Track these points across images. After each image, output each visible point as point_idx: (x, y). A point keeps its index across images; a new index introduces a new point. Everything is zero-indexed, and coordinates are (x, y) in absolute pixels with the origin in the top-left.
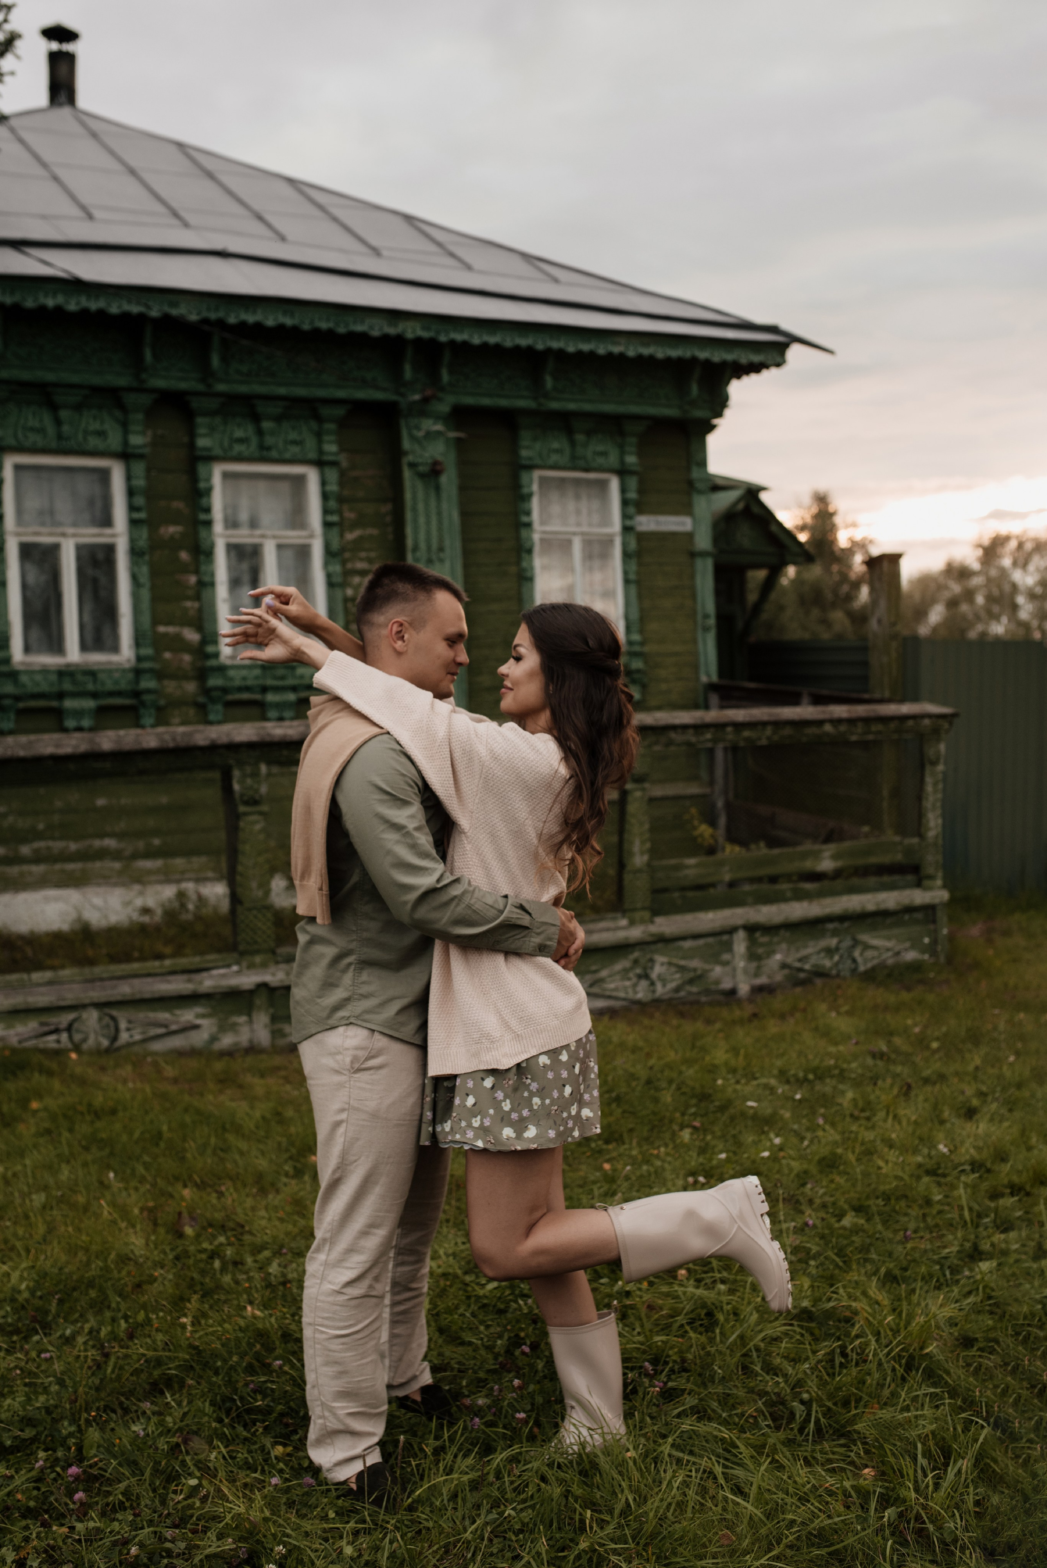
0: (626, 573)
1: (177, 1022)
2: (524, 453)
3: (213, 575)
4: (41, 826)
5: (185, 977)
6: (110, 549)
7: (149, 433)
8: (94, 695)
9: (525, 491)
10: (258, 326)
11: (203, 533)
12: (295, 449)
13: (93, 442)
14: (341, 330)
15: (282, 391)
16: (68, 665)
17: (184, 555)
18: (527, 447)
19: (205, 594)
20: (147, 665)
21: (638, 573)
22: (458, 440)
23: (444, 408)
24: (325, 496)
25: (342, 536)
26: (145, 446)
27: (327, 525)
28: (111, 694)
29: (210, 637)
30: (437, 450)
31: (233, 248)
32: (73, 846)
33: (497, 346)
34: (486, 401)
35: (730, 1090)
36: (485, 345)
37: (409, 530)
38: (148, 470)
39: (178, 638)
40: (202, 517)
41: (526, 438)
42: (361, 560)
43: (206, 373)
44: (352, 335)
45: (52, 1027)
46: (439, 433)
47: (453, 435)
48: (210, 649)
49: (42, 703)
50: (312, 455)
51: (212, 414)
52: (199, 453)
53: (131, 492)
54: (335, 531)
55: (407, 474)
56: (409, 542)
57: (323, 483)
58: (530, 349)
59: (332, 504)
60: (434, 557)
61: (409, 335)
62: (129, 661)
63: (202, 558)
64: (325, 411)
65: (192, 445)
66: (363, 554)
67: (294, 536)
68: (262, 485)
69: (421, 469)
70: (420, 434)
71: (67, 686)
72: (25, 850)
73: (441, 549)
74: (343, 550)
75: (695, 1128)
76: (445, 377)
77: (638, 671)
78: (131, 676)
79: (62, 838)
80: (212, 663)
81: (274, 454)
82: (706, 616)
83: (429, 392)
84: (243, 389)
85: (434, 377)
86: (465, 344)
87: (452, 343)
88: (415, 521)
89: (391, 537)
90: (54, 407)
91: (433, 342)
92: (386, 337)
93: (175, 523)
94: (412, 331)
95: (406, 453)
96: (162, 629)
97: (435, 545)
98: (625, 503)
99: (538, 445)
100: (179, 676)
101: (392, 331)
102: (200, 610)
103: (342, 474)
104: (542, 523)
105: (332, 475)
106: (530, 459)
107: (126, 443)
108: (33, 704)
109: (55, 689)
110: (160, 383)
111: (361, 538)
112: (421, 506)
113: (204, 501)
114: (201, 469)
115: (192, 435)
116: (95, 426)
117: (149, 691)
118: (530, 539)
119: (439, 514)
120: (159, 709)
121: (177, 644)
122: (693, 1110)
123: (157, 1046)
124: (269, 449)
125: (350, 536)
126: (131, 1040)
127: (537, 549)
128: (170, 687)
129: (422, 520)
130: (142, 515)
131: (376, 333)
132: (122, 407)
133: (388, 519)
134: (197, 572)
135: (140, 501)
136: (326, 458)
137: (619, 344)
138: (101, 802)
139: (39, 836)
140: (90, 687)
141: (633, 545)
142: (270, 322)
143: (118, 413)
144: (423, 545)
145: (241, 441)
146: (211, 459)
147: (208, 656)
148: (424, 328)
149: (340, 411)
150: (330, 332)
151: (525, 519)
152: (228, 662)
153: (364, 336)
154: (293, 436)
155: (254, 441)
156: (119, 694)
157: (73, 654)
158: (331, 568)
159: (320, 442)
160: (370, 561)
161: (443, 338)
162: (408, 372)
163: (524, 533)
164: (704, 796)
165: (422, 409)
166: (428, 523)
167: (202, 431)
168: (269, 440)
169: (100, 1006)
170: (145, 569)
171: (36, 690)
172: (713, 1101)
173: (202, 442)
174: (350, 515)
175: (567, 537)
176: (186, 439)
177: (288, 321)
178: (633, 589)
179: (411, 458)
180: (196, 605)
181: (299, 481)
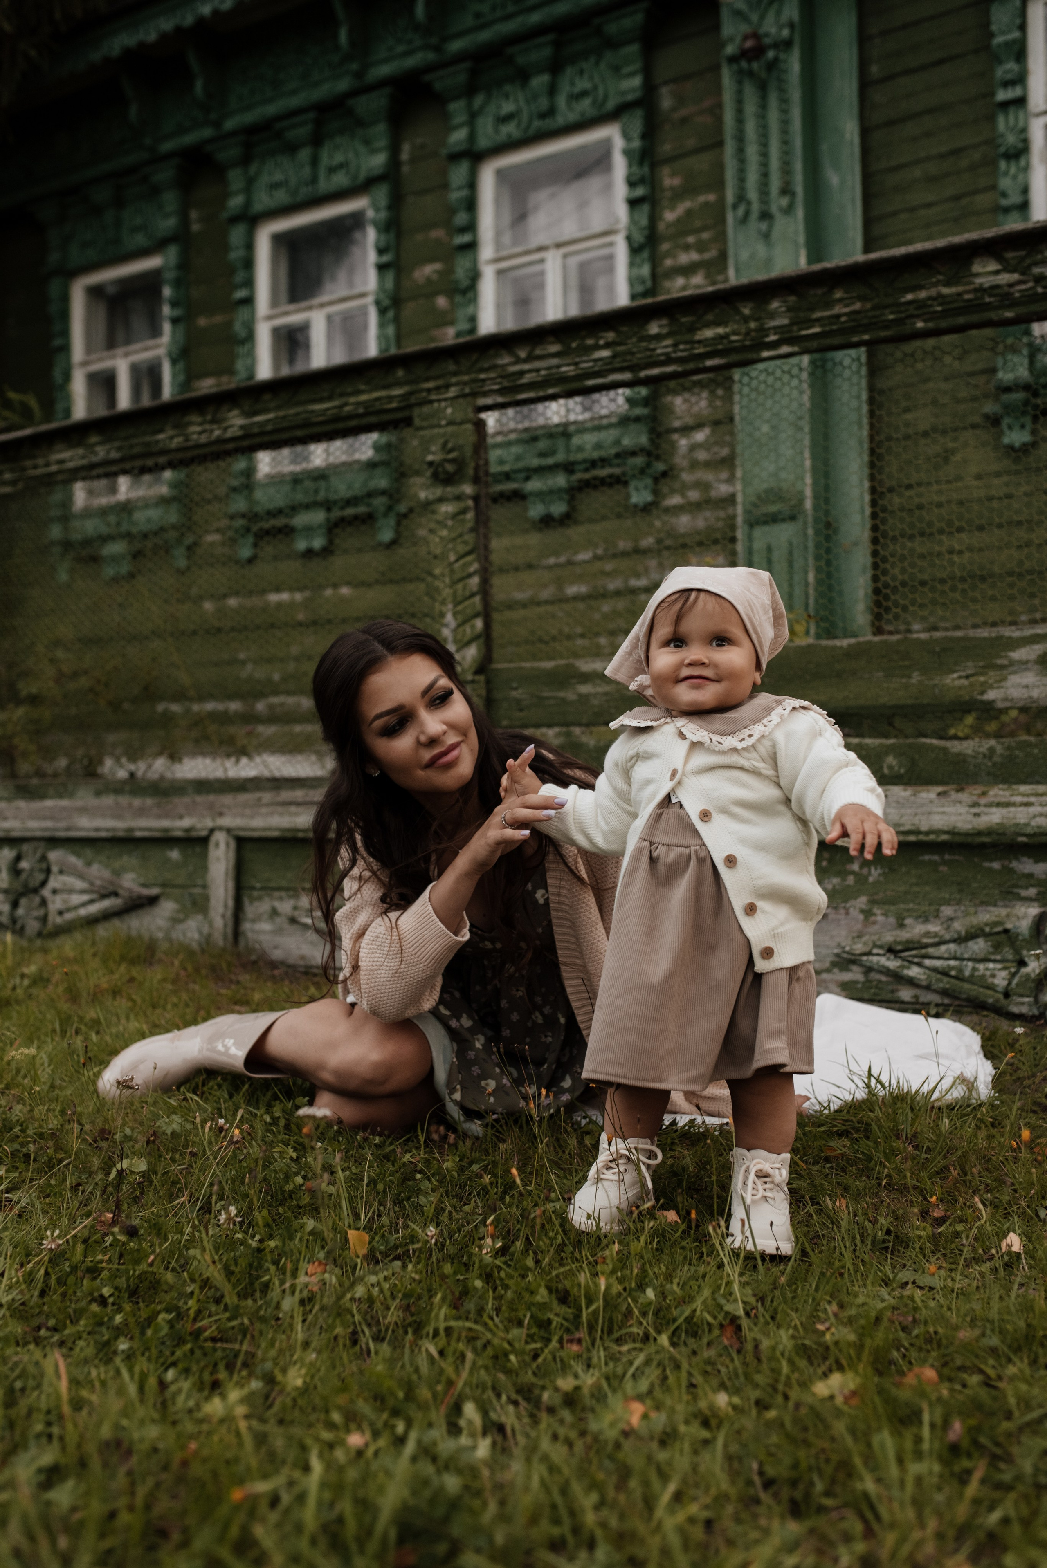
3: (473, 319)
4: (276, 677)
8: (326, 506)
13: (339, 181)
17: (442, 302)
24: (628, 162)
25: (654, 217)
26: (388, 164)
27: (635, 204)
28: (344, 502)
38: (389, 193)
42: (687, 248)
50: (610, 103)
52: (448, 153)
53: (376, 231)
54: (646, 210)
59: (635, 170)
60: (774, 209)
63: (463, 299)
64: (614, 25)
66: (691, 239)
67: (588, 238)
71: (300, 497)
72: (261, 707)
74: (657, 239)
78: (365, 474)
79: (295, 692)
88: (741, 154)
90: (292, 149)
93: (433, 261)
95: (724, 44)
97: (775, 186)
105: (639, 123)
107: (369, 167)
109: (287, 503)
110: (387, 69)
111: (689, 212)
112: (751, 126)
114: (454, 174)
115: (446, 131)
116: (337, 158)
118: (1022, 130)
119: (784, 129)
124: (544, 118)
125: (668, 215)
130: (388, 257)
132: (357, 121)
135: (390, 238)
136: (627, 101)
140: (322, 495)
145: (509, 117)
146: (478, 157)
151: (1009, 94)
154: (581, 84)
155: (526, 110)
156: (355, 501)
158: (636, 271)
159: (618, 78)
163: (1007, 120)
167: (454, 120)
168: (545, 102)
174: (672, 182)
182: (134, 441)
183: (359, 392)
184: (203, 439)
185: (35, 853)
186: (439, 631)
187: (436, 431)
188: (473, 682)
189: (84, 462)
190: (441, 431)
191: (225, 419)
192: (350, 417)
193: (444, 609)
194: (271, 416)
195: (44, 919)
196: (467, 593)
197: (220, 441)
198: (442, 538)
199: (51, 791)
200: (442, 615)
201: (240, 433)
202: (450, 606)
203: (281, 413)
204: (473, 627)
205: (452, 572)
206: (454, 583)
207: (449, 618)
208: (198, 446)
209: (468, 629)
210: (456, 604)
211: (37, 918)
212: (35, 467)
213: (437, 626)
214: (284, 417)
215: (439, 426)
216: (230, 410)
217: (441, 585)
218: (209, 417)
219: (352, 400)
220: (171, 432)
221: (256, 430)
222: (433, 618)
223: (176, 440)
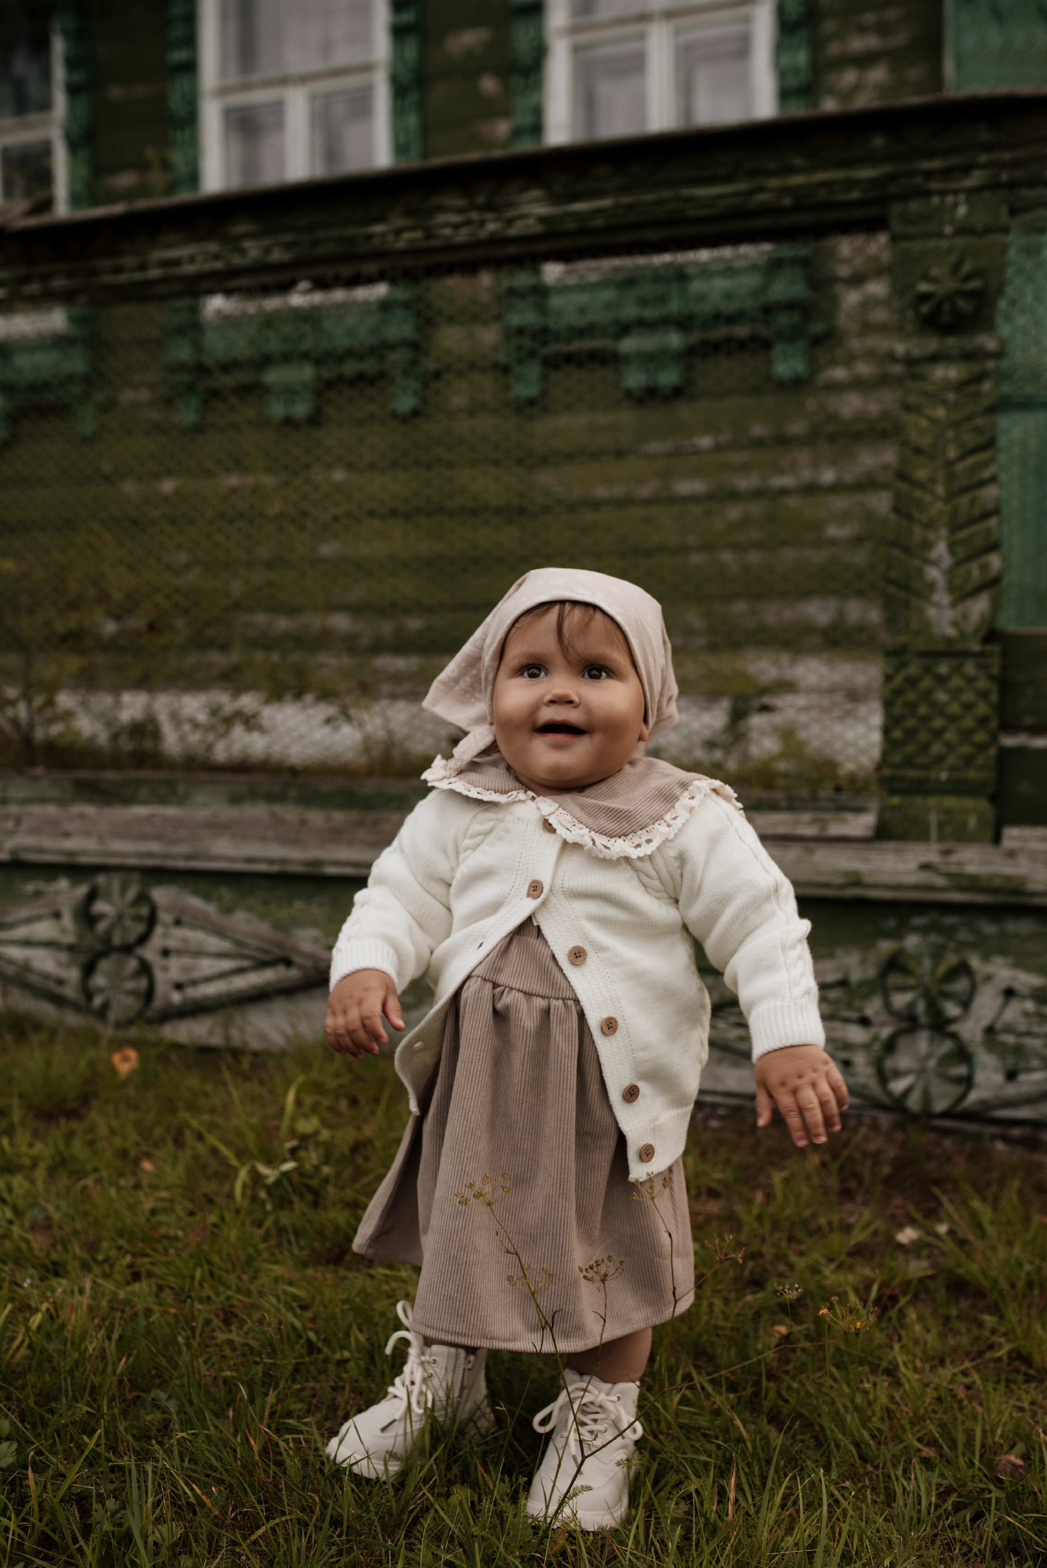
8: (316, 359)
11: (523, 31)
17: (489, 84)
40: (520, 1)
49: (236, 377)
63: (521, 80)
66: (868, 18)
71: (275, 345)
74: (815, 14)
93: (473, 24)
108: (225, 379)
109: (257, 353)
130: (412, 15)
134: (509, 111)
140: (310, 345)
156: (354, 354)
182: (323, 234)
183: (792, 170)
184: (463, 236)
185: (124, 889)
186: (920, 572)
187: (933, 243)
188: (981, 654)
189: (218, 265)
190: (944, 244)
191: (512, 205)
192: (764, 211)
193: (931, 536)
194: (606, 203)
195: (149, 994)
196: (977, 512)
197: (495, 240)
198: (933, 421)
199: (144, 792)
200: (928, 545)
201: (539, 229)
202: (943, 532)
203: (627, 199)
204: (985, 567)
205: (951, 476)
206: (951, 496)
207: (941, 549)
208: (450, 247)
209: (975, 570)
210: (955, 527)
211: (133, 993)
212: (118, 270)
213: (916, 563)
214: (630, 207)
215: (940, 235)
216: (525, 189)
217: (928, 498)
218: (481, 200)
219: (774, 183)
220: (399, 222)
221: (571, 225)
222: (907, 550)
223: (407, 236)
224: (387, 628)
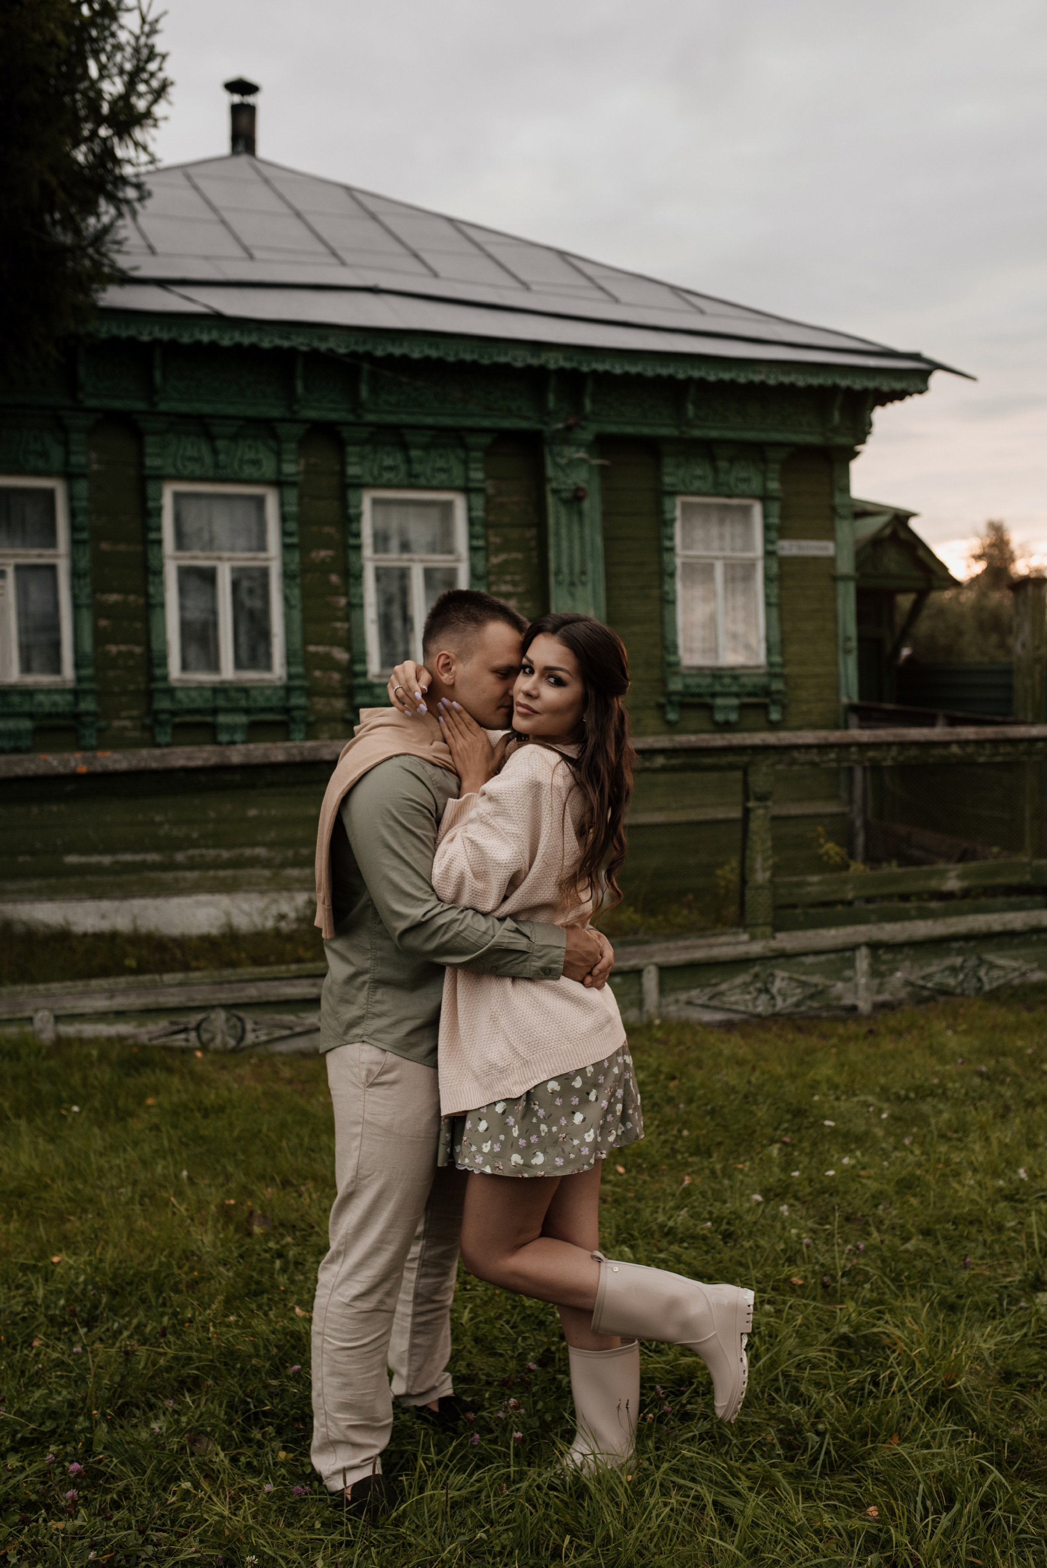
0: (767, 596)
1: (302, 1025)
2: (667, 480)
3: (361, 597)
4: (195, 835)
5: (310, 981)
6: (264, 573)
7: (302, 462)
8: (247, 711)
9: (668, 516)
10: (405, 358)
11: (352, 557)
12: (443, 477)
13: (249, 471)
14: (486, 361)
15: (429, 420)
16: (223, 682)
17: (334, 578)
18: (670, 474)
19: (354, 615)
20: (297, 683)
21: (779, 597)
22: (602, 468)
23: (587, 436)
24: (471, 522)
25: (487, 559)
26: (298, 474)
27: (473, 549)
28: (264, 710)
29: (360, 657)
30: (580, 477)
31: (384, 284)
32: (225, 854)
33: (639, 376)
34: (629, 430)
35: (826, 1106)
36: (626, 375)
37: (552, 555)
38: (301, 497)
39: (328, 657)
40: (352, 541)
41: (669, 464)
42: (506, 582)
43: (356, 405)
44: (496, 366)
45: (181, 1027)
46: (582, 460)
47: (596, 462)
48: (358, 668)
49: (197, 718)
50: (459, 482)
51: (362, 443)
52: (349, 481)
53: (284, 518)
54: (481, 555)
55: (550, 500)
56: (552, 566)
57: (470, 509)
58: (671, 378)
59: (478, 529)
60: (576, 581)
61: (552, 366)
62: (280, 678)
63: (351, 580)
64: (472, 440)
65: (343, 473)
66: (508, 578)
67: (440, 561)
68: (411, 510)
69: (564, 495)
70: (563, 461)
71: (221, 702)
72: (180, 857)
73: (583, 573)
74: (488, 573)
75: (784, 1143)
76: (588, 405)
77: (779, 692)
78: (282, 693)
79: (214, 847)
80: (361, 681)
81: (422, 481)
82: (848, 639)
83: (571, 421)
84: (392, 419)
85: (578, 406)
86: (607, 373)
87: (594, 372)
88: (558, 545)
89: (535, 561)
90: (211, 438)
91: (575, 372)
92: (529, 368)
93: (326, 547)
94: (554, 362)
95: (550, 480)
96: (312, 648)
97: (577, 568)
98: (767, 528)
99: (681, 472)
100: (329, 693)
101: (534, 362)
102: (349, 631)
103: (488, 500)
104: (685, 547)
105: (479, 501)
106: (673, 485)
107: (279, 471)
108: (188, 719)
109: (210, 705)
110: (312, 414)
111: (506, 562)
112: (564, 531)
113: (354, 527)
114: (351, 495)
115: (343, 464)
116: (250, 455)
117: (298, 708)
118: (673, 563)
119: (582, 538)
120: (309, 725)
121: (328, 663)
122: (785, 1125)
123: (282, 1047)
124: (417, 476)
125: (495, 560)
126: (256, 1041)
127: (679, 572)
128: (320, 703)
129: (565, 544)
130: (294, 540)
131: (519, 364)
132: (276, 437)
133: (533, 544)
134: (346, 594)
135: (292, 526)
136: (472, 485)
137: (760, 373)
138: (252, 812)
139: (194, 844)
140: (243, 703)
141: (775, 569)
142: (416, 355)
143: (272, 443)
144: (565, 569)
145: (390, 469)
146: (361, 486)
147: (356, 675)
148: (566, 359)
149: (486, 440)
150: (475, 363)
151: (667, 544)
152: (376, 681)
153: (507, 366)
154: (441, 463)
155: (403, 468)
156: (270, 710)
157: (228, 672)
159: (467, 469)
160: (514, 583)
161: (585, 369)
162: (551, 401)
163: (666, 557)
164: (843, 815)
165: (566, 437)
166: (571, 548)
167: (352, 459)
168: (417, 468)
169: (227, 1007)
170: (297, 592)
171: (192, 706)
172: (807, 1117)
173: (353, 470)
174: (495, 540)
175: (709, 561)
176: (337, 468)
177: (434, 354)
178: (775, 612)
179: (554, 485)
180: (346, 625)
181: (447, 508)
224: (290, 853)
